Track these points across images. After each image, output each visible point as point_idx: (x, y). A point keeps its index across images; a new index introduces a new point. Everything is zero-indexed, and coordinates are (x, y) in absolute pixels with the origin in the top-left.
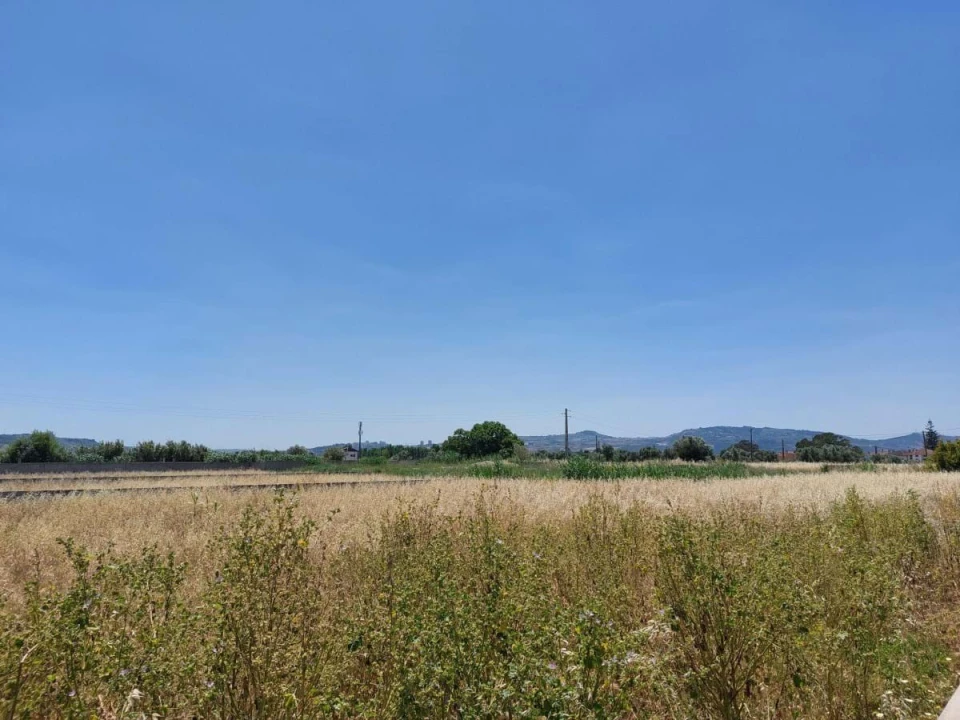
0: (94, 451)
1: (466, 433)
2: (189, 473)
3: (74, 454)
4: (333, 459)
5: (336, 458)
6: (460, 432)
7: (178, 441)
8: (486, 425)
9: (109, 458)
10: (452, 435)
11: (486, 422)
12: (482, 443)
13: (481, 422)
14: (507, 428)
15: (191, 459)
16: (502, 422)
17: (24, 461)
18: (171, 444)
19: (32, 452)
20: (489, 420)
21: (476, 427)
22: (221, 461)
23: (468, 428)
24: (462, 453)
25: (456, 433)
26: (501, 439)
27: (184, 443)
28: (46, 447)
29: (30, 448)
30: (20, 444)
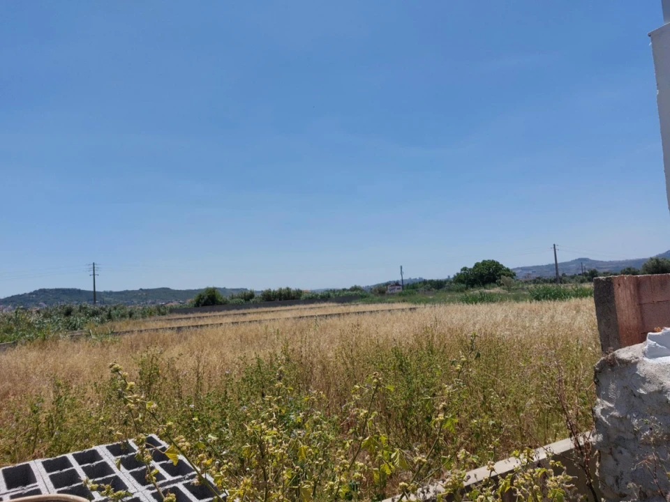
0: (239, 297)
1: (470, 269)
2: (292, 307)
3: (228, 298)
4: (380, 293)
5: (382, 293)
6: (465, 269)
7: (284, 287)
8: (484, 263)
9: (247, 300)
10: (459, 272)
11: (484, 261)
12: (481, 276)
13: (480, 261)
14: (500, 263)
15: (293, 298)
16: (496, 260)
17: (203, 305)
18: (281, 289)
19: (207, 300)
20: (486, 259)
21: (477, 265)
22: (310, 298)
23: (471, 266)
24: (467, 284)
25: (462, 270)
26: (497, 272)
27: (288, 289)
28: (214, 296)
29: (206, 297)
30: (200, 296)
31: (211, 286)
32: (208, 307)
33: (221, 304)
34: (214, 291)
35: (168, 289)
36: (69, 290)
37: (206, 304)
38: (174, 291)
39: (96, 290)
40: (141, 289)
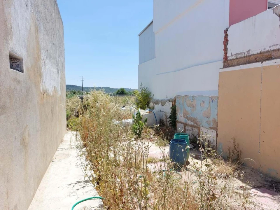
3: (128, 92)
28: (123, 91)
29: (120, 91)
30: (118, 91)
31: (122, 88)
32: (121, 95)
33: (125, 94)
34: (123, 89)
35: (109, 88)
36: (72, 85)
37: (120, 94)
38: (111, 88)
39: (83, 86)
40: (99, 87)
